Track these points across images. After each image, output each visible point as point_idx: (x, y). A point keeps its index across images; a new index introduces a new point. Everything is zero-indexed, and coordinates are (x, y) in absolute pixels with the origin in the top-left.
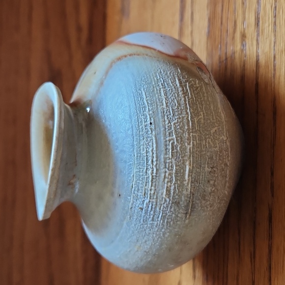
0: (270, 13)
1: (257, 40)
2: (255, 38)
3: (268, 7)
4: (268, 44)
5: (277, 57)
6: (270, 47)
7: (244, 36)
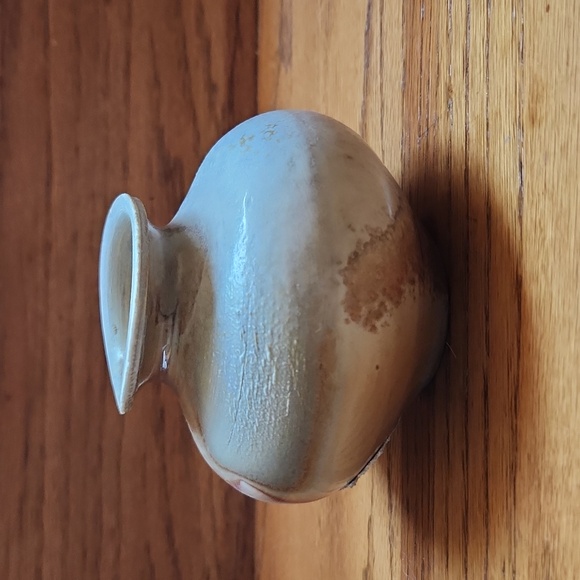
0: (481, 50)
1: (466, 97)
2: (464, 92)
3: (479, 40)
4: (479, 103)
5: (490, 123)
6: (482, 108)
7: (449, 90)
